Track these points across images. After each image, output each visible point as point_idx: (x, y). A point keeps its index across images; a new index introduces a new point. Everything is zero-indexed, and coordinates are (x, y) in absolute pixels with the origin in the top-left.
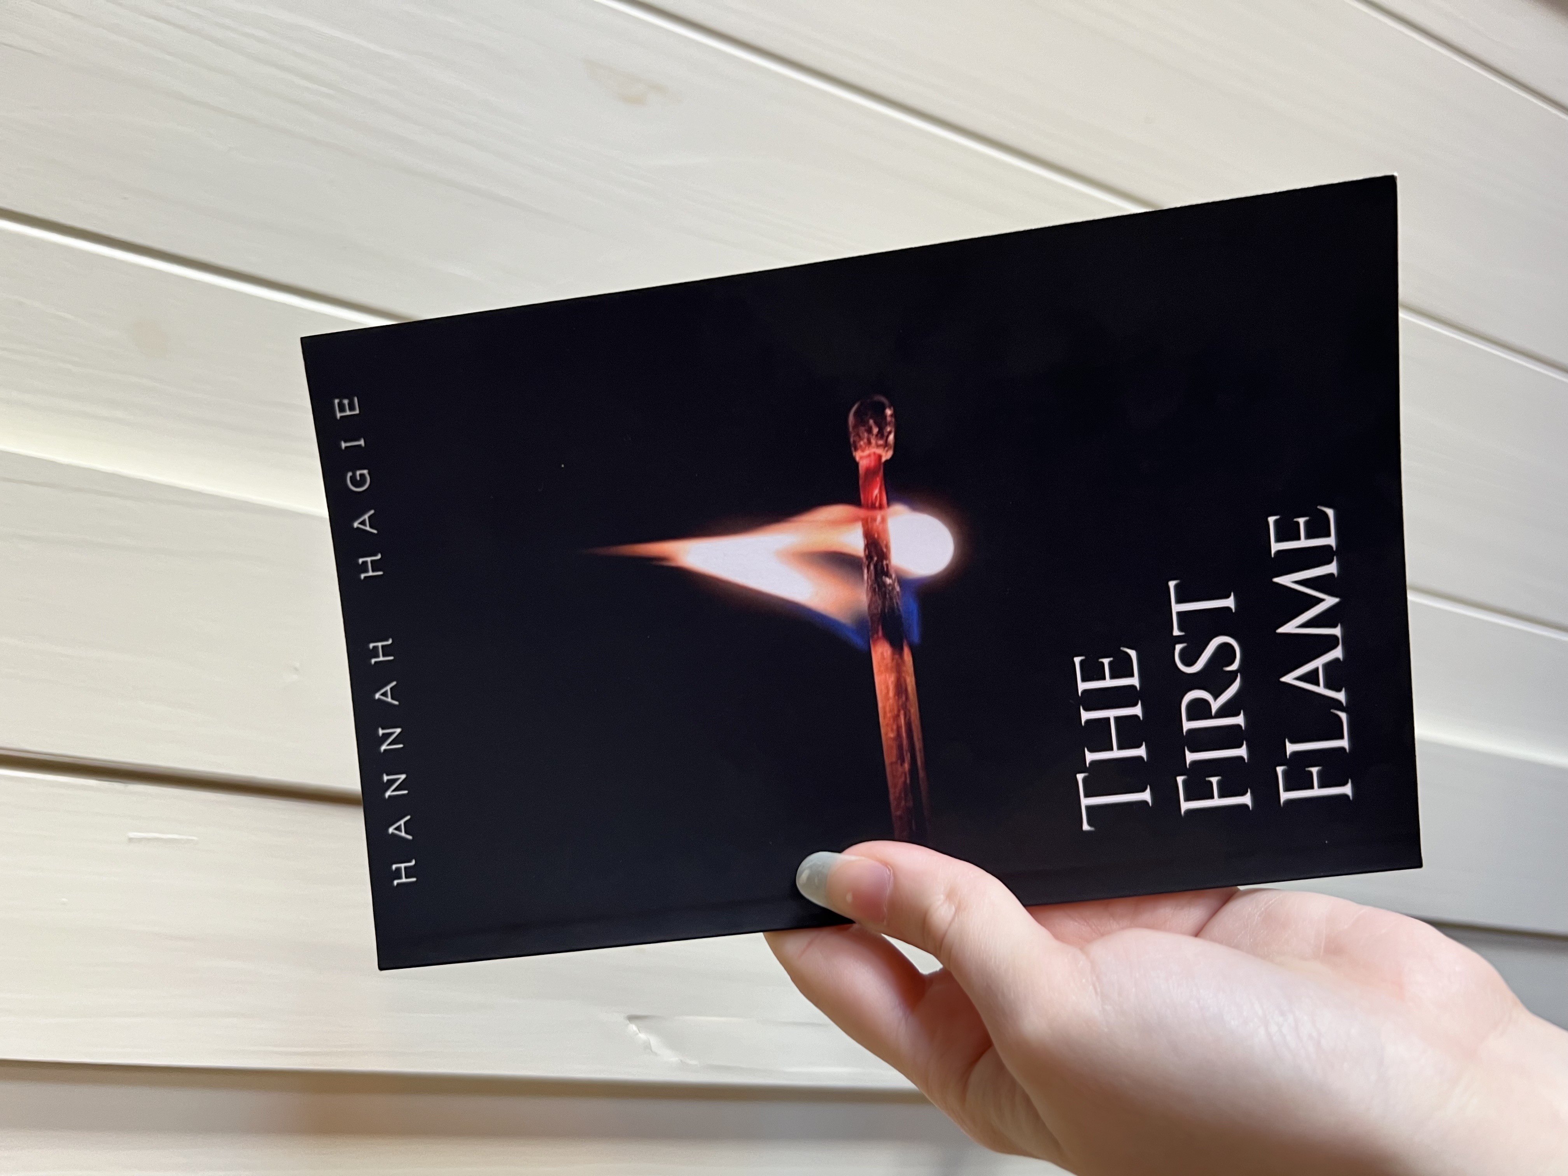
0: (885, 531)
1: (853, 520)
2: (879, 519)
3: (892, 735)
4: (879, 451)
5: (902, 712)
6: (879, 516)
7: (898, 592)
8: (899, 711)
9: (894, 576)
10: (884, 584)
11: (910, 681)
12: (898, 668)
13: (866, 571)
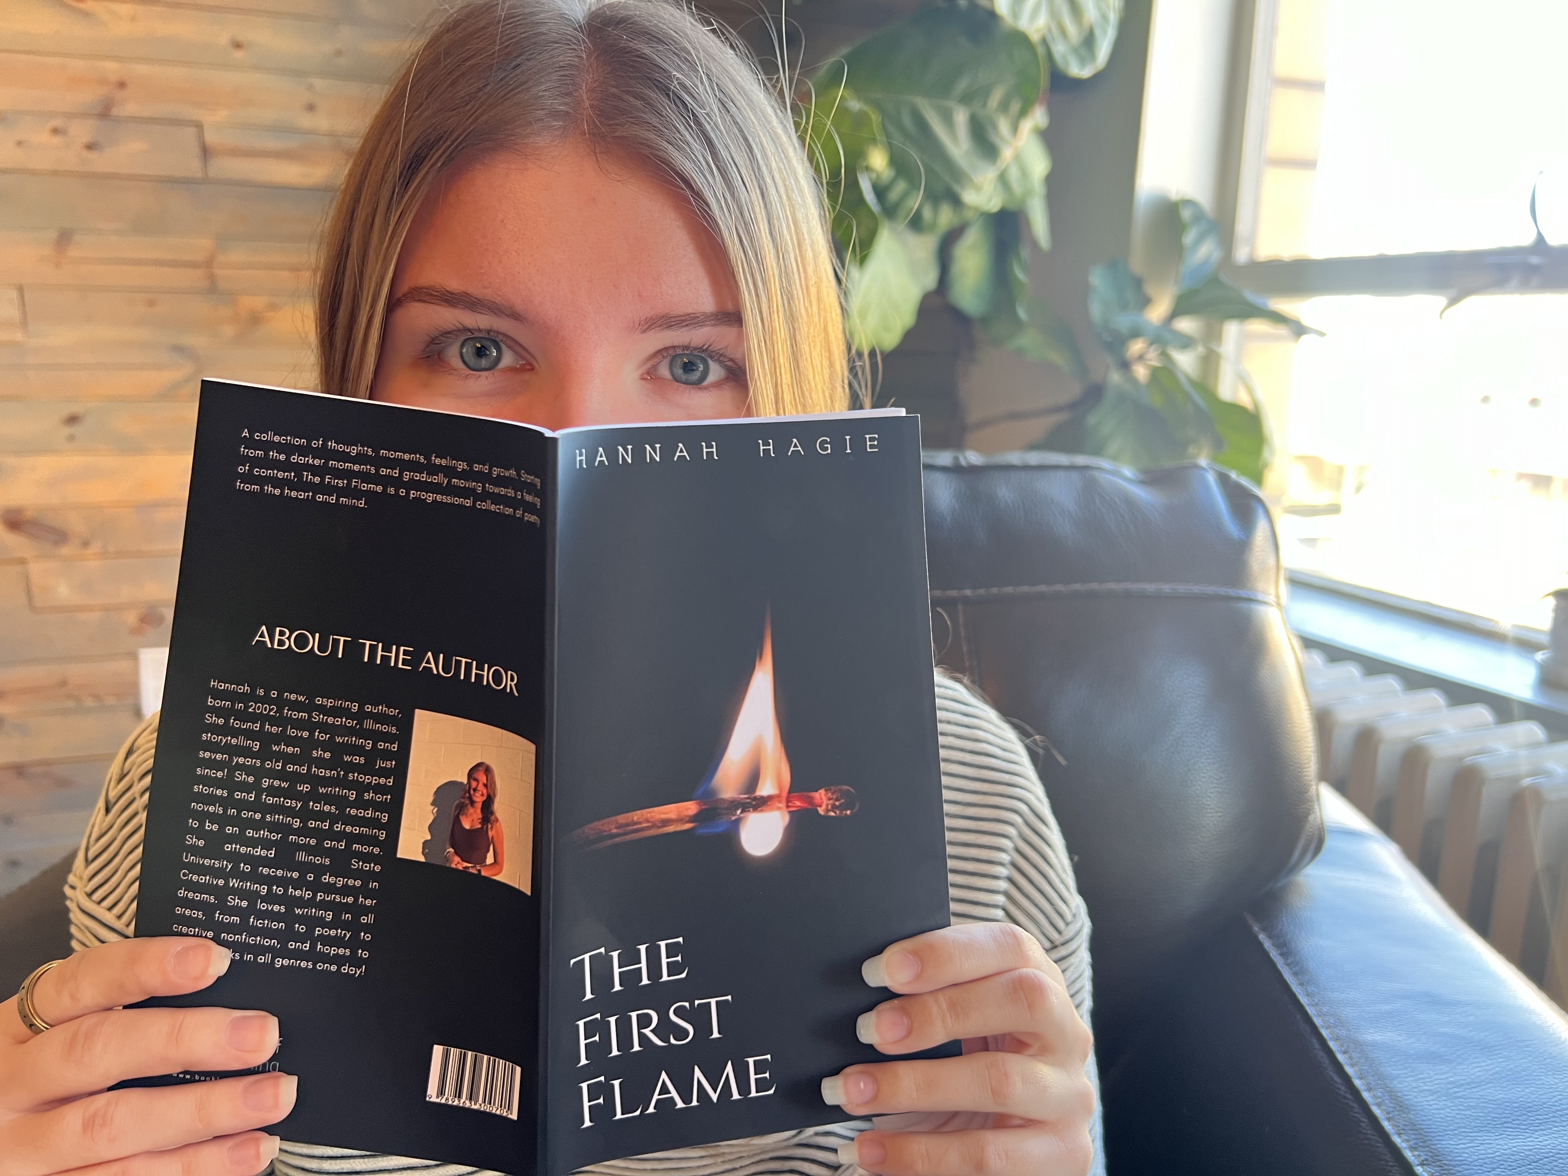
0: (772, 810)
1: (780, 788)
2: (780, 805)
3: (635, 819)
4: (824, 807)
5: (650, 824)
6: (782, 805)
7: (731, 818)
8: (651, 822)
9: (742, 815)
10: (738, 809)
11: (671, 829)
12: (680, 820)
13: (746, 796)
